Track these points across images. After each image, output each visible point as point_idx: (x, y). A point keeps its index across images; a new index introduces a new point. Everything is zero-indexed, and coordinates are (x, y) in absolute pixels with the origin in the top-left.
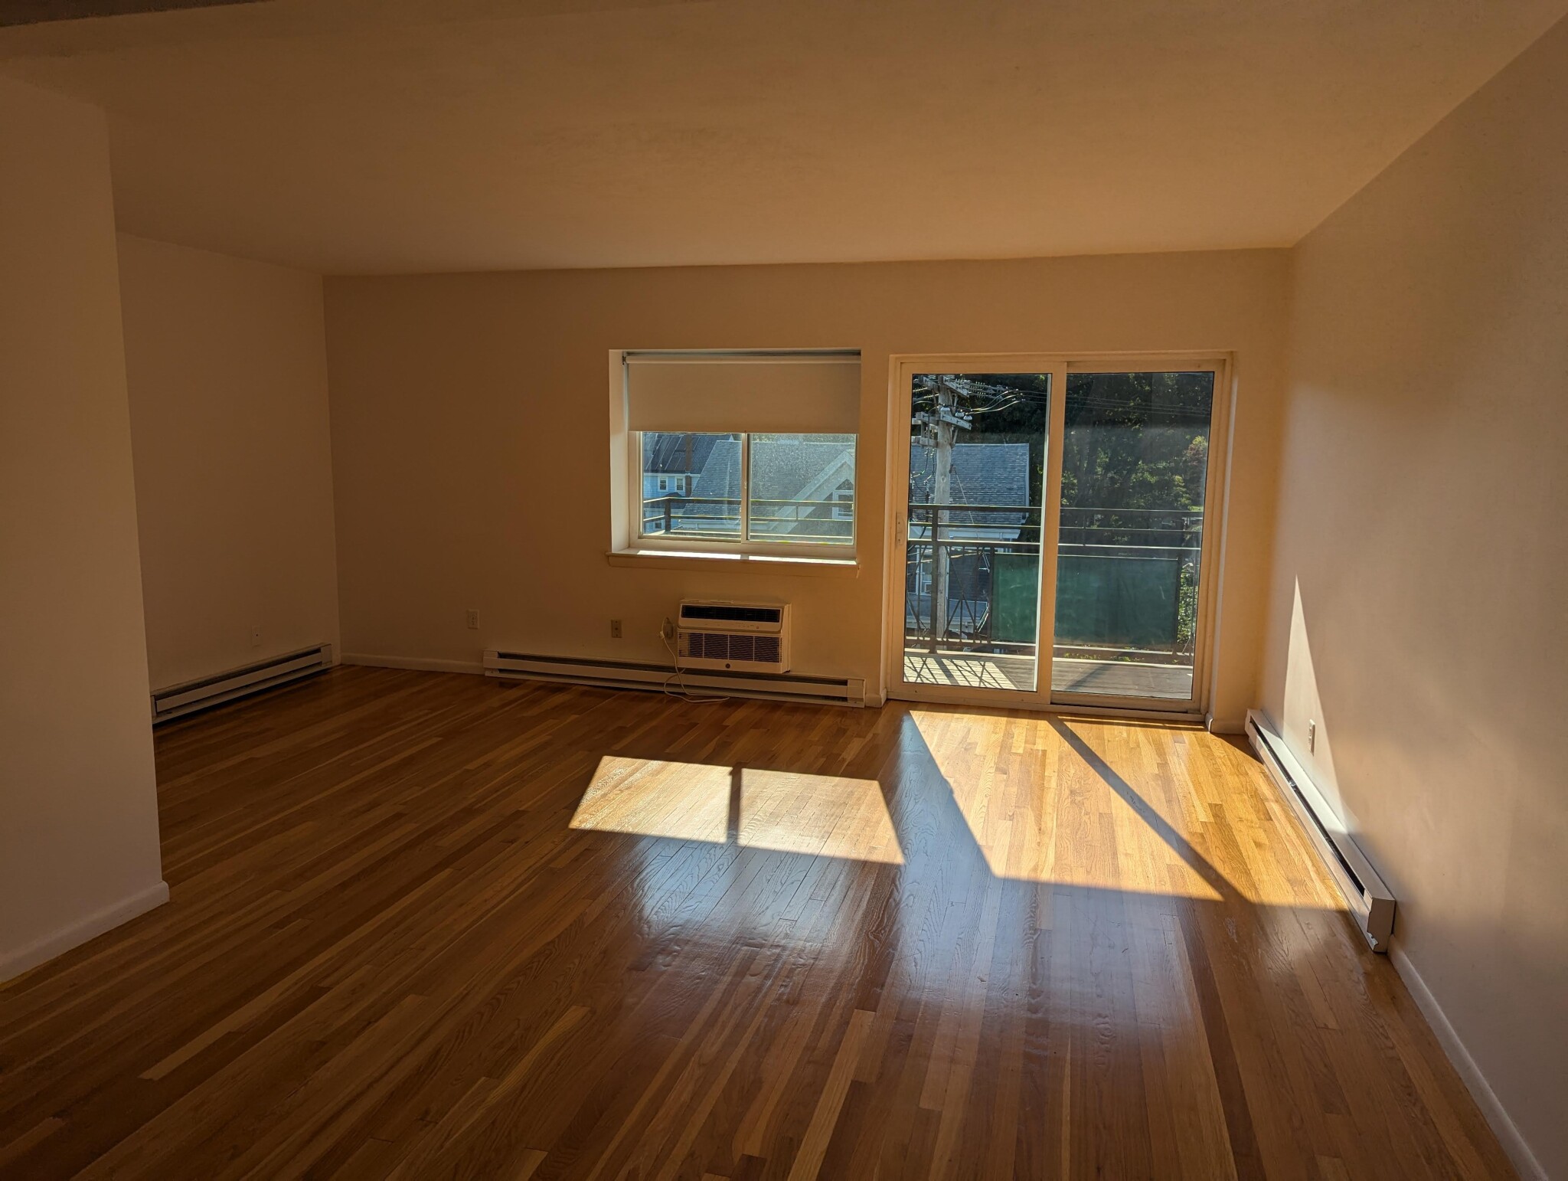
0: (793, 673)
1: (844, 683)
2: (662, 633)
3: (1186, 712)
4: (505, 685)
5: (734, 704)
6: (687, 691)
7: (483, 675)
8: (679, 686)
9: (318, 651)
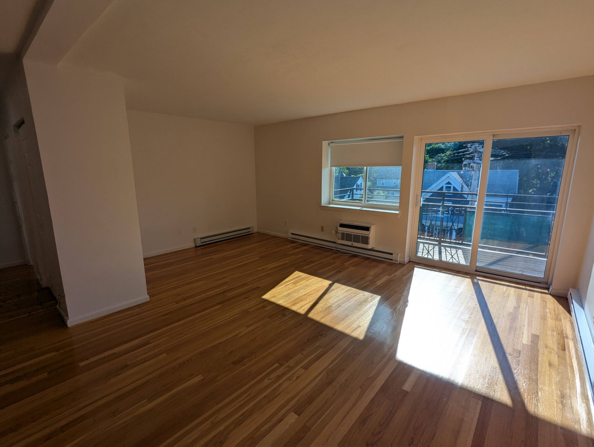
0: (374, 249)
1: (392, 254)
2: (333, 231)
3: (540, 283)
4: (293, 242)
5: (355, 256)
6: (340, 250)
7: (288, 239)
8: (338, 248)
9: (249, 228)
